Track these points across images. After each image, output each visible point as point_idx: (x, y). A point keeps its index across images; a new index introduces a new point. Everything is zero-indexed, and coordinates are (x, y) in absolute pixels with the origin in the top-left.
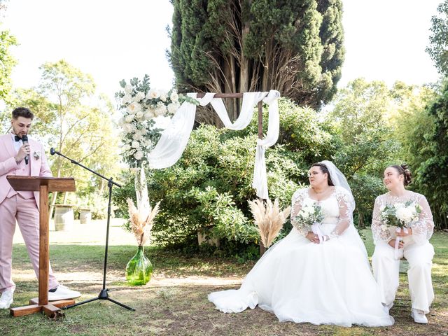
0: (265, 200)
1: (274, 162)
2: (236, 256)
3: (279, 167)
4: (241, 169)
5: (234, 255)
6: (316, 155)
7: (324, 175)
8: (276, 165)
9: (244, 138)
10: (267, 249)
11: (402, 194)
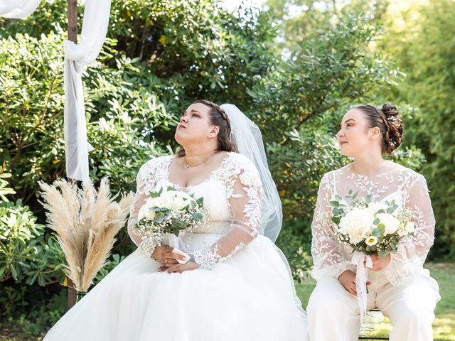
0: (79, 184)
1: (111, 97)
2: (22, 320)
3: (122, 109)
4: (32, 112)
5: (16, 317)
6: (213, 86)
7: (213, 128)
8: (115, 105)
9: (39, 38)
10: (82, 294)
11: (377, 170)
